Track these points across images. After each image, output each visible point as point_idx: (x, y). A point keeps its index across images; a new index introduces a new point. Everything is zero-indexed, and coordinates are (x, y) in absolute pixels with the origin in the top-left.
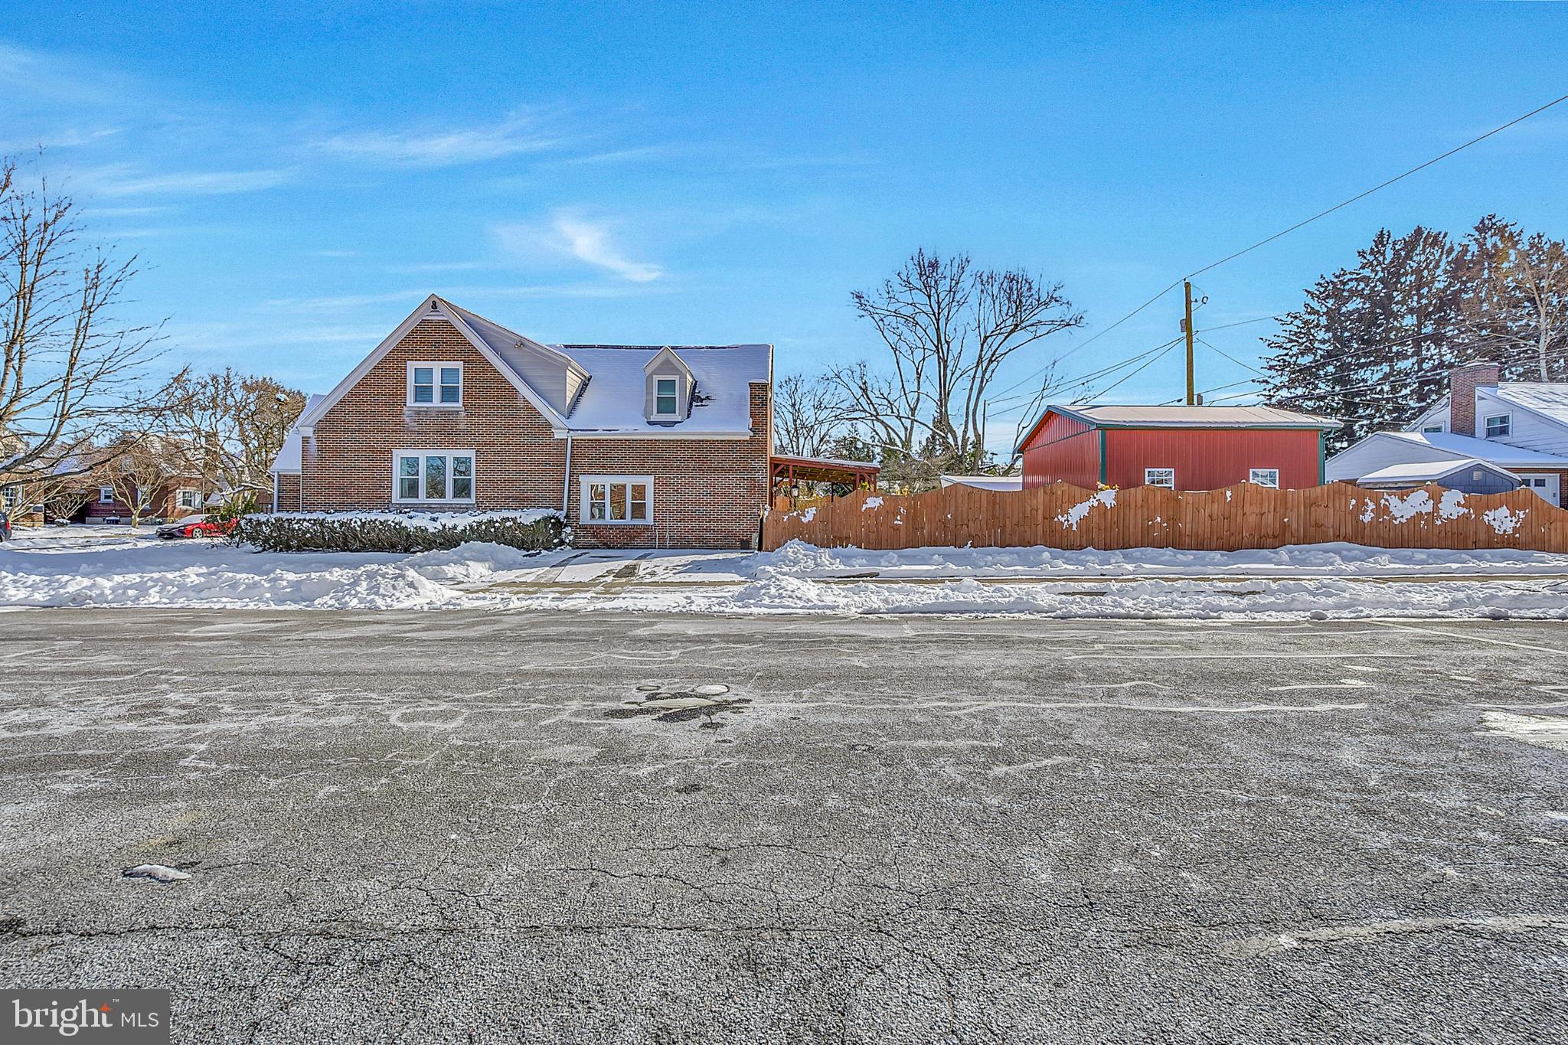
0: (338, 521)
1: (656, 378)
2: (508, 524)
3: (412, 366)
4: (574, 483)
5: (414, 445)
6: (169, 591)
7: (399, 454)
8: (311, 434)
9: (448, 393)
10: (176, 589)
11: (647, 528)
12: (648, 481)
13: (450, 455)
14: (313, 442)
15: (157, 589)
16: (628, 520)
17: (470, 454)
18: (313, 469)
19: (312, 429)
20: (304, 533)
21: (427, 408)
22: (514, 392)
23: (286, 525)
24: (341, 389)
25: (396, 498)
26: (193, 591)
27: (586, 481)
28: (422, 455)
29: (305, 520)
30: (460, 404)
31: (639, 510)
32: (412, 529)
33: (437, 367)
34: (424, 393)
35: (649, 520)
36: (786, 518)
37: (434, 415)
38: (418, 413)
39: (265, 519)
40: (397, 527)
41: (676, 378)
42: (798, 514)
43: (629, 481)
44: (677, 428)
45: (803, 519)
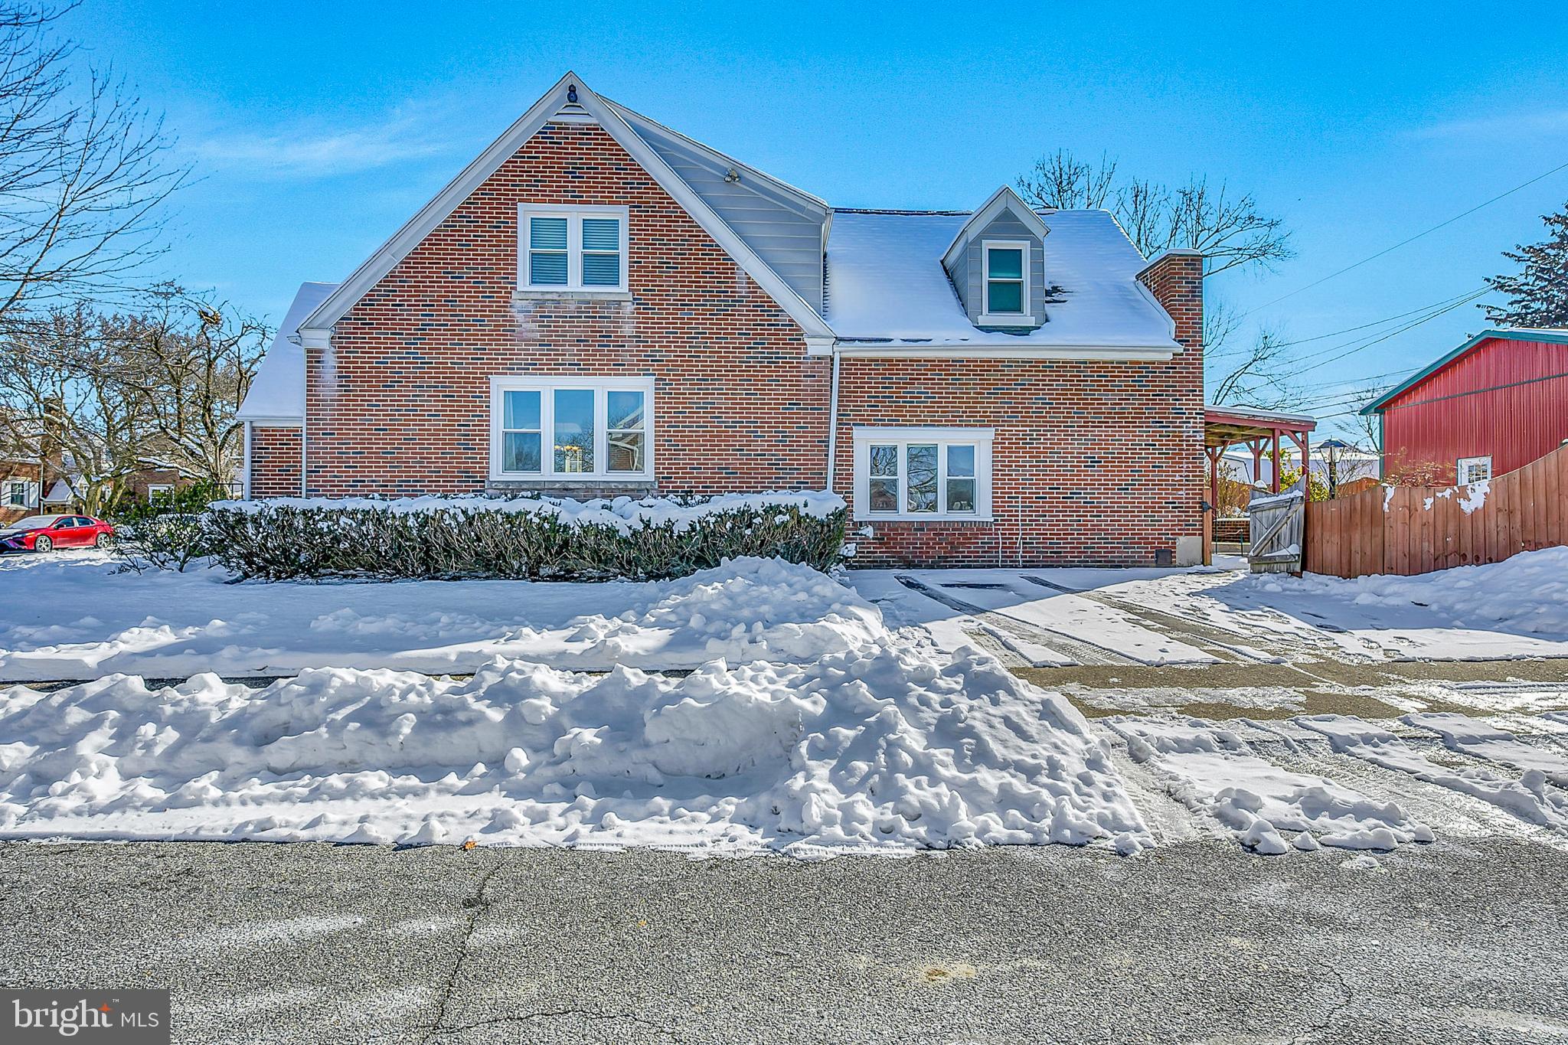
0: (416, 515)
1: (988, 244)
2: (779, 519)
3: (526, 213)
4: (845, 442)
5: (532, 367)
6: (148, 746)
7: (501, 385)
8: (325, 345)
9: (600, 269)
10: (171, 735)
11: (983, 527)
12: (981, 440)
13: (601, 386)
14: (330, 359)
15: (101, 737)
16: (942, 514)
17: (644, 385)
18: (327, 414)
19: (328, 334)
20: (336, 540)
21: (560, 294)
22: (727, 266)
23: (299, 523)
24: (388, 256)
25: (497, 472)
26: (238, 742)
27: (865, 439)
28: (547, 386)
29: (342, 512)
30: (624, 286)
31: (961, 496)
32: (577, 529)
33: (574, 216)
34: (548, 267)
35: (983, 511)
36: (1429, 501)
37: (573, 307)
38: (540, 303)
39: (255, 511)
40: (547, 526)
41: (1024, 246)
42: (1454, 495)
43: (944, 438)
44: (1035, 338)
45: (1464, 504)
